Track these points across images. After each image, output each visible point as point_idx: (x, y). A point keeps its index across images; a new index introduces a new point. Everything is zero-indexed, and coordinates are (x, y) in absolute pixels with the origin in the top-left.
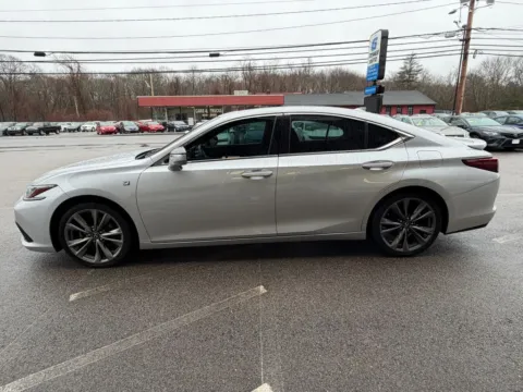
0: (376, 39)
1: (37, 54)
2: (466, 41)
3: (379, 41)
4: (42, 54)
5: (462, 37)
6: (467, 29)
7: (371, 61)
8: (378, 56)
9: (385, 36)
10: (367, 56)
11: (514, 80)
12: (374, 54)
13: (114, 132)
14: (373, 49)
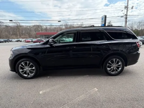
1: (10, 21)
2: (126, 18)
3: (104, 18)
4: (12, 21)
6: (126, 15)
7: (102, 23)
8: (104, 22)
9: (106, 17)
10: (101, 22)
11: (136, 28)
12: (103, 21)
13: (30, 42)
14: (102, 20)
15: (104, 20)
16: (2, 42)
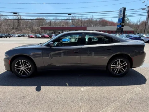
0: (122, 10)
1: (14, 13)
3: (122, 11)
4: (16, 13)
5: (147, 10)
7: (120, 17)
8: (122, 16)
10: (118, 16)
12: (121, 15)
13: (33, 37)
14: (120, 13)
15: (122, 13)
16: (3, 37)
